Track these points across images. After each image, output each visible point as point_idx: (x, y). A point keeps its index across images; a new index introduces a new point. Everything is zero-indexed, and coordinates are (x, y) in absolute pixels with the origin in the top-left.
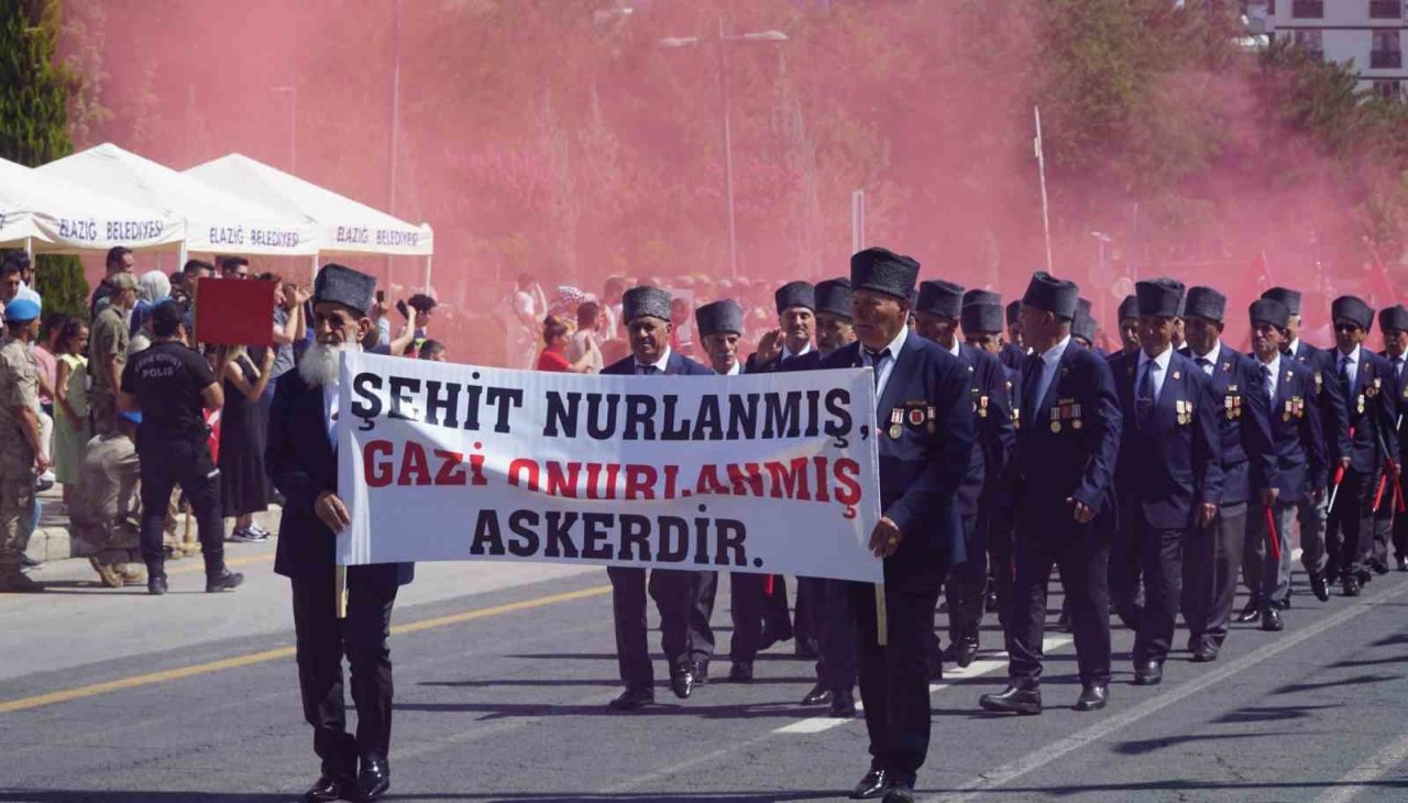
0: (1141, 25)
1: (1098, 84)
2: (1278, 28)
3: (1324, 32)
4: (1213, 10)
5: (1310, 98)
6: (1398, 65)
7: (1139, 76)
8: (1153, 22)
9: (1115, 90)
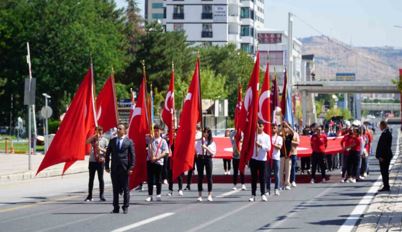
0: (100, 17)
1: (80, 39)
2: (167, 23)
3: (184, 24)
4: (130, 12)
5: (165, 45)
6: (211, 36)
7: (96, 36)
8: (105, 16)
9: (86, 41)
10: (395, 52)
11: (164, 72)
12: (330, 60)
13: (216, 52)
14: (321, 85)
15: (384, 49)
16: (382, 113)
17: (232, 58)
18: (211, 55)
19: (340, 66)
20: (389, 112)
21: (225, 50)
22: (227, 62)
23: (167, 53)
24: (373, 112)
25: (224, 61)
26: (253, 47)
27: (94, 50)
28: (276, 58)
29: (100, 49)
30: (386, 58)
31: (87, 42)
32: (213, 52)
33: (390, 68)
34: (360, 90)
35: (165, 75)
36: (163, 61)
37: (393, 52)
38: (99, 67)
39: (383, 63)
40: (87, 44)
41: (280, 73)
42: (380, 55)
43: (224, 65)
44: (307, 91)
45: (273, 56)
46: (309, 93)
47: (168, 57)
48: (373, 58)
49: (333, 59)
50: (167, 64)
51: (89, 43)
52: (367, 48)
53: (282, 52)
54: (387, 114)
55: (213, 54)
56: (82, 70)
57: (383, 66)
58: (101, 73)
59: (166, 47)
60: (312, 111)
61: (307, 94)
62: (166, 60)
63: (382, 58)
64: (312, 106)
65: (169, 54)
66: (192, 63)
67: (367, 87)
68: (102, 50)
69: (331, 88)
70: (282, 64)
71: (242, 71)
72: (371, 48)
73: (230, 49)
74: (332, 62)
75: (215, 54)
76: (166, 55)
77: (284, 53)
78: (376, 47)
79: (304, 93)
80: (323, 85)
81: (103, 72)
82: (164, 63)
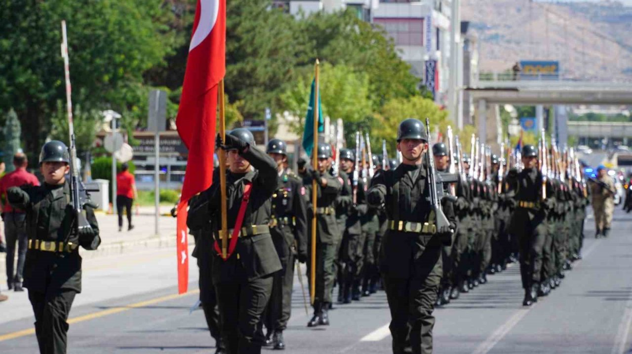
10: (626, 12)
11: (239, 65)
12: (489, 29)
13: (317, 26)
14: (515, 90)
15: (603, 7)
16: (605, 141)
17: (347, 37)
18: (307, 30)
19: (509, 42)
20: (620, 140)
21: (334, 21)
22: (339, 44)
23: (244, 30)
24: (587, 141)
25: (333, 43)
26: (369, 11)
27: (115, 24)
28: (410, 32)
29: (125, 23)
30: (607, 25)
31: (102, 9)
32: (311, 25)
33: (615, 45)
34: (590, 99)
35: (241, 73)
36: (237, 45)
37: (621, 13)
38: (123, 57)
39: (601, 37)
40: (100, 13)
41: (419, 62)
42: (594, 18)
43: (333, 50)
44: (488, 101)
45: (404, 27)
46: (491, 105)
47: (245, 37)
48: (581, 25)
49: (495, 26)
50: (244, 51)
51: (105, 11)
52: (566, 4)
53: (422, 19)
54: (616, 143)
55: (311, 28)
56: (91, 62)
57: (599, 42)
58: (125, 67)
59: (243, 18)
60: (496, 138)
61: (487, 107)
62: (242, 42)
63: (600, 24)
64: (495, 128)
65: (248, 31)
66: (281, 48)
67: (604, 93)
68: (128, 23)
69: (535, 96)
70: (421, 44)
71: (366, 62)
72: (577, 4)
73: (345, 19)
74: (493, 32)
75: (316, 28)
76: (242, 33)
77: (425, 22)
78: (586, 3)
79: (482, 104)
80: (519, 89)
81: (129, 66)
82: (239, 49)
